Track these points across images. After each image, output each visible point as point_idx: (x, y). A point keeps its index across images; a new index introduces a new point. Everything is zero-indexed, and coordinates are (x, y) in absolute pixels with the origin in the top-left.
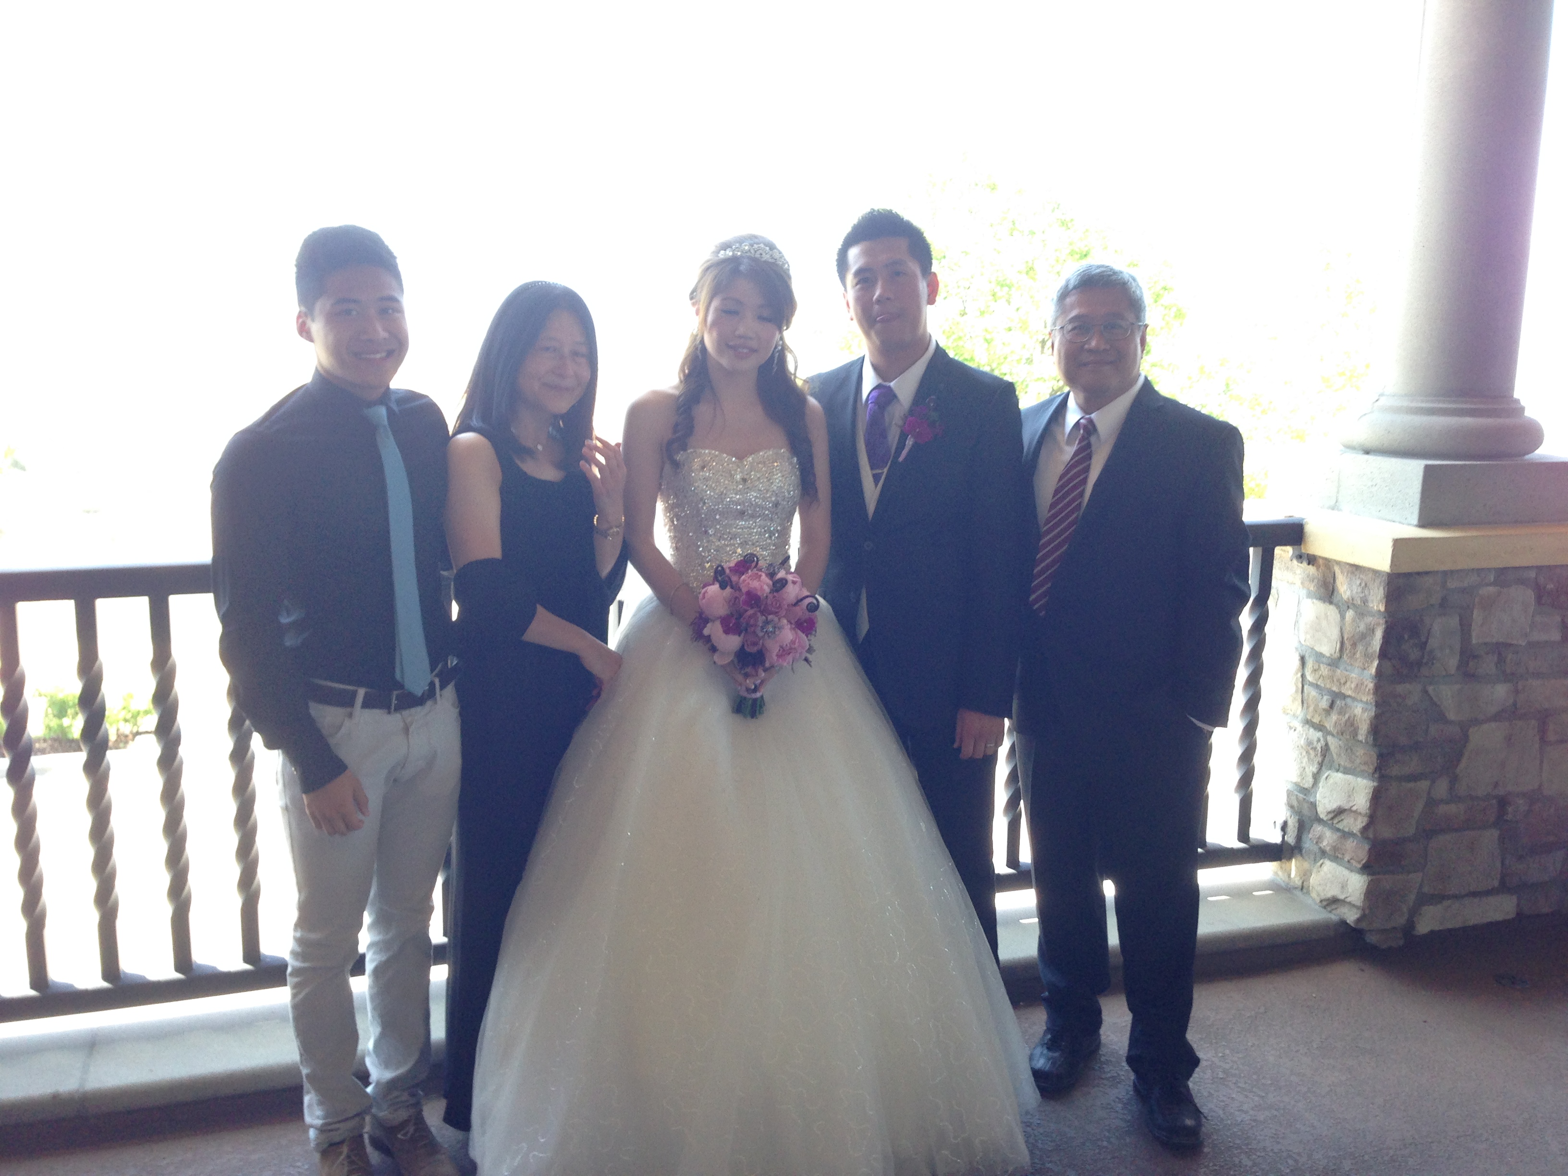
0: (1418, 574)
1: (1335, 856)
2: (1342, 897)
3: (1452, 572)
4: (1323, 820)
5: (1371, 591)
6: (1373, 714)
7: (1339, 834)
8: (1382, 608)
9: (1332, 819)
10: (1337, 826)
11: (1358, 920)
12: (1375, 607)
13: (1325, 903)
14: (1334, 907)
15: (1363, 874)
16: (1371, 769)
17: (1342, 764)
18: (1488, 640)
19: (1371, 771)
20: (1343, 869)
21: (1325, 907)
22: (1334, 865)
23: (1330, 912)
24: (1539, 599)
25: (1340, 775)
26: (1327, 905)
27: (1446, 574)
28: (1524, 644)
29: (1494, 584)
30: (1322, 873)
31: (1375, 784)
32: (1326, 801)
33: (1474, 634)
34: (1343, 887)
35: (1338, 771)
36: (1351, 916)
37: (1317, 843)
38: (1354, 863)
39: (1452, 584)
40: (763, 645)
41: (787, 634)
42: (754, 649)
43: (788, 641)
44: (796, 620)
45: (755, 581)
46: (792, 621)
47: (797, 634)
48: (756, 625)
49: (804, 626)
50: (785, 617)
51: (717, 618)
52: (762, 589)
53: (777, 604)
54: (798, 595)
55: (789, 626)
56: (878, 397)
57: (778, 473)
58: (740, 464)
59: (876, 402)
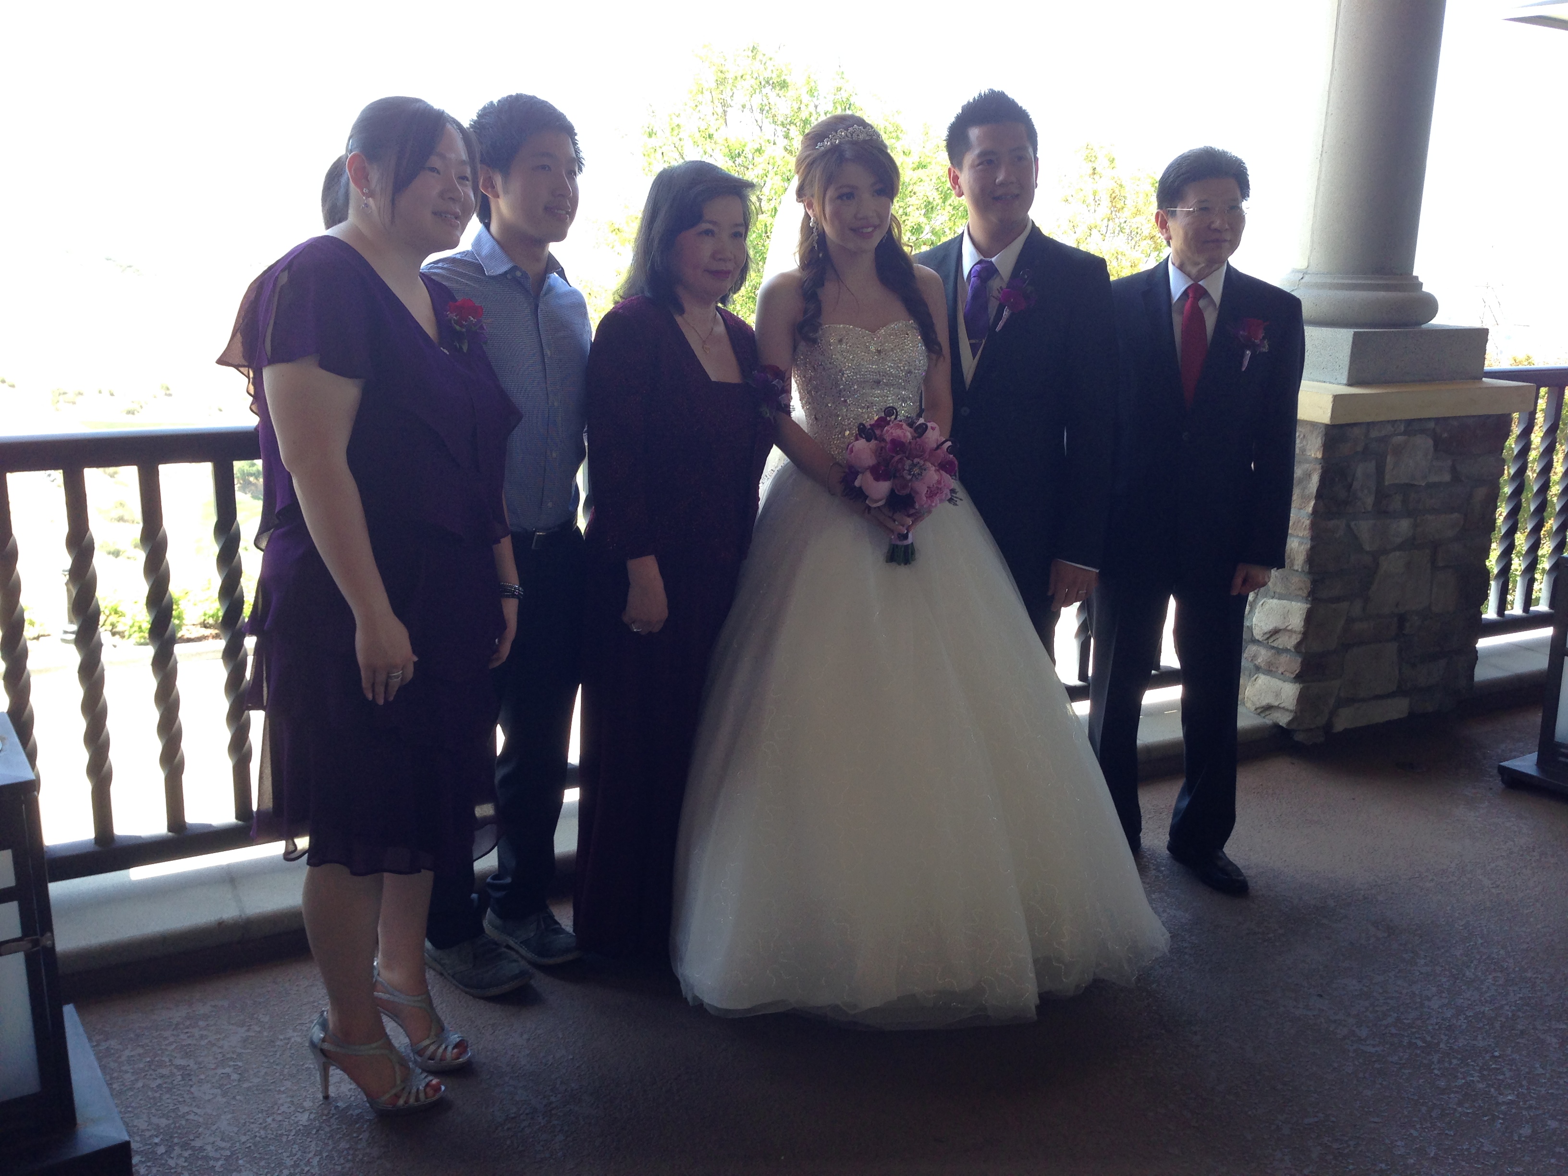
0: (1348, 425)
1: (1269, 670)
2: (1276, 704)
3: (1373, 423)
4: (1258, 640)
5: (1309, 442)
6: (1309, 546)
7: (1273, 651)
8: (1319, 455)
9: (1268, 638)
10: (1272, 644)
11: (1290, 723)
12: (1313, 455)
13: (1259, 711)
14: (1267, 713)
15: (1295, 683)
16: (1305, 593)
17: (1278, 591)
18: (1397, 482)
19: (1305, 595)
20: (1277, 680)
21: (1259, 714)
22: (1268, 678)
23: (1264, 717)
24: (1436, 446)
25: (1275, 601)
26: (1261, 712)
27: (1370, 425)
28: (1424, 484)
29: (1405, 433)
30: (1257, 686)
31: (1309, 606)
32: (1263, 624)
33: (1387, 477)
34: (1277, 695)
35: (1273, 598)
36: (1283, 719)
37: (1252, 660)
38: (1288, 674)
39: (1374, 434)
40: (912, 488)
41: (933, 475)
42: (905, 492)
43: (934, 481)
44: (939, 462)
45: (897, 430)
46: (936, 464)
47: (941, 475)
48: (903, 469)
49: (947, 468)
50: (928, 460)
51: (866, 469)
52: (905, 435)
53: (920, 448)
54: (937, 440)
55: (934, 468)
56: (980, 272)
57: (909, 344)
58: (874, 336)
59: (978, 276)
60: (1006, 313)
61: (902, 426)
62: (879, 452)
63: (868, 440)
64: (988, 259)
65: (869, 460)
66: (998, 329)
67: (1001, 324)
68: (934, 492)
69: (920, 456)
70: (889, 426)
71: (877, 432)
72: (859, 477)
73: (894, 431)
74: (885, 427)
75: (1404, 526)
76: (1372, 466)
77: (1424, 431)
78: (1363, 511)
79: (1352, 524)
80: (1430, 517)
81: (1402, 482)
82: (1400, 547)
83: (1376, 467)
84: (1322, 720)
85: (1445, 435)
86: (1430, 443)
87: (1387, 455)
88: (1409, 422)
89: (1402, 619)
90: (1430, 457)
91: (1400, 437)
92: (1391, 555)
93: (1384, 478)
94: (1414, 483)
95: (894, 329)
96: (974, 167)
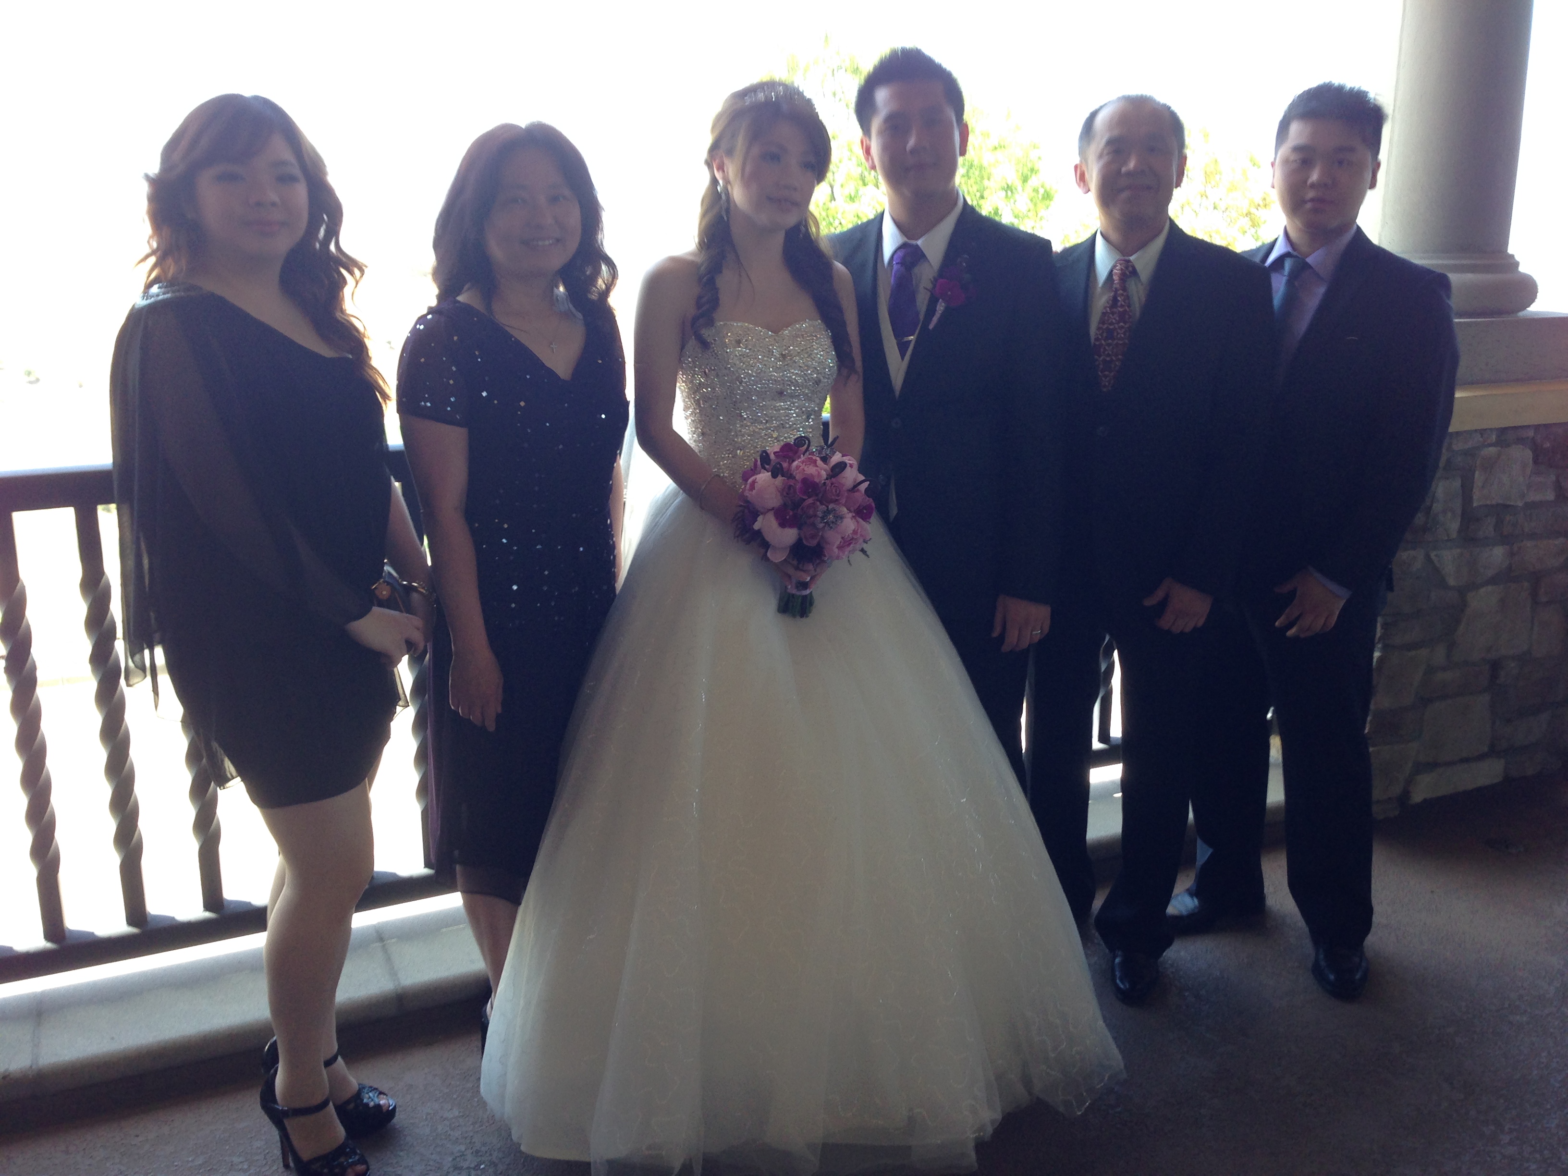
40: (822, 537)
41: (849, 524)
42: (813, 543)
43: (850, 531)
44: (856, 507)
45: (811, 467)
46: (852, 509)
47: (858, 522)
48: (816, 516)
49: (862, 513)
50: (845, 505)
51: (769, 510)
52: (819, 475)
53: (836, 491)
54: (855, 480)
55: (850, 515)
56: (904, 258)
57: (818, 348)
58: (776, 338)
59: (902, 263)
60: (941, 307)
61: (816, 461)
62: (787, 491)
63: (774, 476)
64: (914, 242)
65: (773, 500)
66: (931, 327)
67: (935, 319)
68: (847, 543)
69: (836, 501)
70: (800, 460)
71: (785, 465)
72: (760, 519)
73: (806, 468)
74: (793, 461)
75: (1497, 554)
76: (1457, 484)
77: (1520, 441)
78: (1446, 538)
79: (1433, 555)
80: (1529, 544)
81: (1494, 502)
82: (1493, 581)
83: (1462, 486)
84: (1396, 790)
85: (1547, 445)
86: (1528, 454)
87: (1475, 471)
88: (1503, 431)
89: (1495, 666)
90: (1528, 471)
91: (1491, 449)
92: (1482, 590)
93: (1471, 498)
94: (1508, 503)
95: (799, 330)
96: (881, 133)
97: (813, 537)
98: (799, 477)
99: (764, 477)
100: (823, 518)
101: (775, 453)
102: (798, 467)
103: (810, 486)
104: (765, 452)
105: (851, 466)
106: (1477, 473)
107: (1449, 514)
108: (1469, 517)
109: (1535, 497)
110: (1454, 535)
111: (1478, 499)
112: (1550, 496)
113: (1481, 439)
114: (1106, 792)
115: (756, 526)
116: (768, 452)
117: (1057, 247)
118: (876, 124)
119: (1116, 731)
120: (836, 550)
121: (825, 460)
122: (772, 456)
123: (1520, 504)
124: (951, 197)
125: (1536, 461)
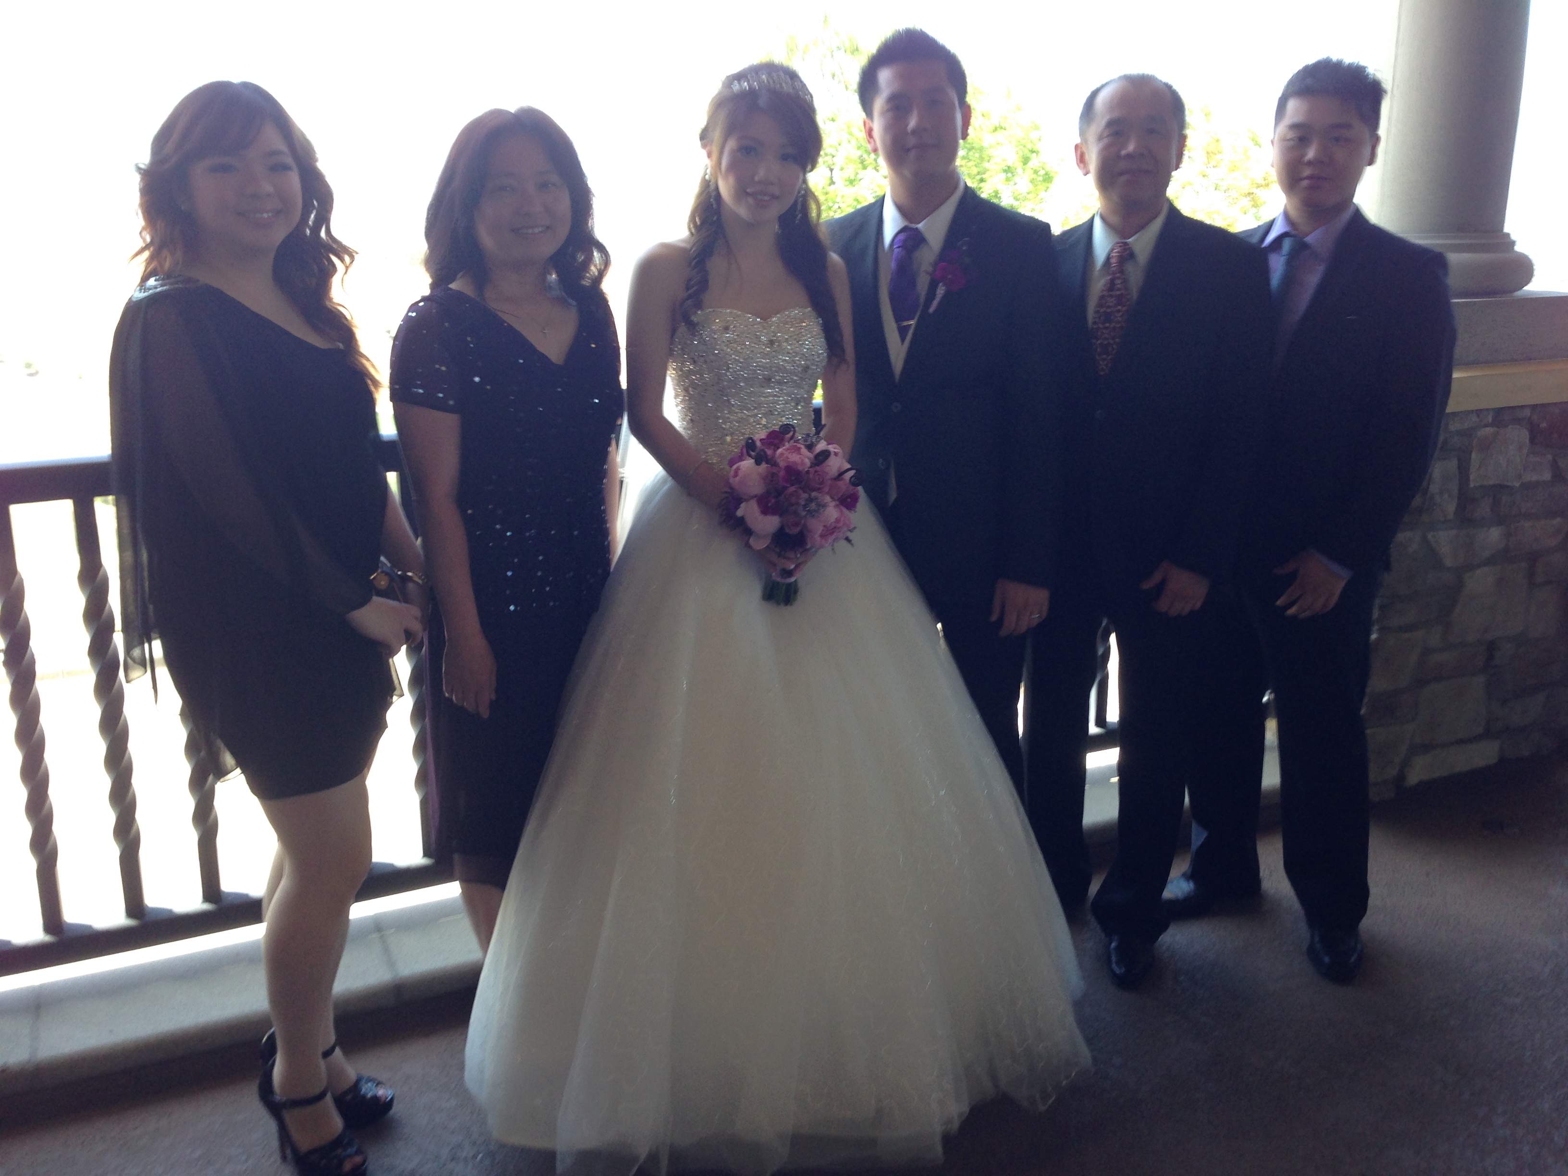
40: (805, 525)
41: (832, 512)
42: (796, 530)
43: (833, 519)
44: (840, 496)
45: (794, 454)
46: (836, 498)
47: (841, 511)
48: (797, 504)
49: (848, 502)
50: (828, 493)
51: (752, 498)
52: (803, 463)
53: (819, 479)
54: (840, 468)
55: (833, 503)
56: (905, 241)
57: (807, 334)
58: (765, 324)
59: (903, 246)
60: (941, 291)
61: (799, 449)
62: (770, 478)
63: (758, 463)
64: (913, 226)
65: (757, 488)
66: (931, 310)
67: (935, 303)
68: (830, 531)
69: (818, 490)
70: (784, 448)
71: (769, 452)
72: (743, 505)
73: (790, 456)
74: (778, 448)
75: (1494, 536)
76: (1452, 465)
77: (1517, 421)
78: (1442, 519)
79: (1430, 536)
80: (1527, 524)
81: (1491, 482)
82: (1490, 561)
83: (1459, 468)
84: (1392, 772)
85: (1544, 425)
86: (1525, 435)
87: (1471, 451)
88: (1499, 411)
89: (1491, 647)
90: (1525, 451)
91: (1488, 429)
92: (1478, 572)
93: (1468, 479)
94: (1506, 483)
95: (789, 316)
96: (883, 113)
97: (796, 524)
98: (782, 464)
99: (748, 464)
100: (805, 506)
101: (761, 440)
102: (782, 454)
103: (793, 474)
104: (751, 438)
105: (836, 454)
106: (1474, 455)
107: (1446, 496)
108: (1465, 500)
109: (1531, 477)
110: (1451, 516)
111: (1474, 480)
112: (1547, 476)
113: (1477, 420)
114: (1103, 776)
115: (739, 513)
116: (755, 438)
117: (1056, 230)
118: (879, 104)
119: (1113, 715)
120: (818, 539)
121: (810, 447)
122: (758, 444)
123: (1517, 484)
124: (951, 179)
125: (1532, 440)
